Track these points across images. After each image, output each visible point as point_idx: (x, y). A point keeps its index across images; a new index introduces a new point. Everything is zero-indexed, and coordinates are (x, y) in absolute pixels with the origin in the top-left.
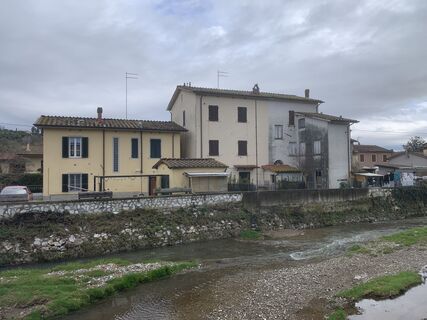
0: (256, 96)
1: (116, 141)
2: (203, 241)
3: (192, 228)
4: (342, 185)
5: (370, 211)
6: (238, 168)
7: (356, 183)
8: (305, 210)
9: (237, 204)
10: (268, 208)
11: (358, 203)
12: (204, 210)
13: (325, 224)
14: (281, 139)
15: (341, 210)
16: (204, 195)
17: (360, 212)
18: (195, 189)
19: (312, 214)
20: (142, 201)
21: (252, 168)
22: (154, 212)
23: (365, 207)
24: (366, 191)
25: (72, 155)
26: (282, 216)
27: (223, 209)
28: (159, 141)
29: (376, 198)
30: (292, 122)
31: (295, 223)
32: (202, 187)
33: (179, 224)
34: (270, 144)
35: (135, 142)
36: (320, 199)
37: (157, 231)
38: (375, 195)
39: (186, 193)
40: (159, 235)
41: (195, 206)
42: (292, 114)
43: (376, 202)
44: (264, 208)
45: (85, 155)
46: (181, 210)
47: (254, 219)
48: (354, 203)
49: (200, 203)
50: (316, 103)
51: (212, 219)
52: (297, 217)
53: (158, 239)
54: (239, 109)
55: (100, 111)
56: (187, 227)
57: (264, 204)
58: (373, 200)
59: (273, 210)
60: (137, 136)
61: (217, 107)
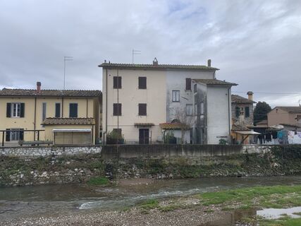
1: (44, 105)
2: (52, 184)
3: (45, 173)
5: (242, 166)
8: (167, 162)
9: (95, 156)
10: (127, 159)
11: (228, 158)
12: (62, 159)
13: (187, 176)
14: (179, 102)
15: (208, 163)
16: (63, 147)
17: (231, 166)
18: (59, 141)
19: (175, 166)
20: (7, 150)
21: (151, 125)
22: (16, 159)
23: (237, 163)
24: (240, 147)
25: (15, 115)
26: (140, 166)
27: (79, 159)
28: (76, 105)
29: (251, 155)
30: (188, 87)
31: (152, 173)
32: (66, 141)
33: (34, 169)
34: (167, 106)
35: (58, 106)
36: (183, 153)
37: (12, 174)
38: (250, 152)
39: (48, 144)
40: (12, 177)
41: (53, 156)
43: (251, 158)
44: (124, 159)
45: (22, 115)
46: (41, 158)
48: (222, 158)
49: (60, 154)
51: (68, 167)
53: (10, 180)
54: (140, 78)
55: (39, 84)
56: (41, 171)
57: (123, 156)
58: (248, 157)
59: (133, 161)
60: (59, 101)
61: (120, 78)
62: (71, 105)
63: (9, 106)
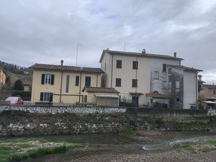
0: (144, 55)
1: (68, 77)
2: (100, 132)
3: (94, 125)
4: (191, 107)
5: (208, 124)
6: (131, 94)
7: (200, 107)
8: (165, 120)
9: (123, 114)
10: (142, 117)
11: (200, 118)
12: (102, 116)
13: (177, 129)
14: (158, 79)
15: (189, 122)
16: (103, 107)
17: (202, 124)
18: (99, 103)
19: (169, 122)
21: (140, 94)
22: (74, 115)
23: (205, 121)
25: (46, 83)
26: (150, 122)
27: (114, 116)
28: (90, 78)
29: (213, 117)
31: (157, 127)
32: (103, 103)
33: (87, 122)
34: (151, 82)
35: (77, 78)
36: (175, 115)
37: (74, 125)
38: (212, 115)
39: (93, 105)
40: (75, 127)
41: (98, 113)
42: (165, 66)
43: (212, 118)
44: (140, 117)
45: (52, 83)
46: (90, 115)
47: (132, 123)
48: (197, 118)
49: (101, 112)
50: (180, 60)
51: (107, 121)
52: (159, 124)
53: (74, 130)
54: (134, 62)
55: (62, 62)
56: (92, 124)
57: (139, 115)
58: (211, 117)
59: (145, 119)
60: (79, 75)
61: (121, 61)
62: (86, 78)
63: (43, 76)
